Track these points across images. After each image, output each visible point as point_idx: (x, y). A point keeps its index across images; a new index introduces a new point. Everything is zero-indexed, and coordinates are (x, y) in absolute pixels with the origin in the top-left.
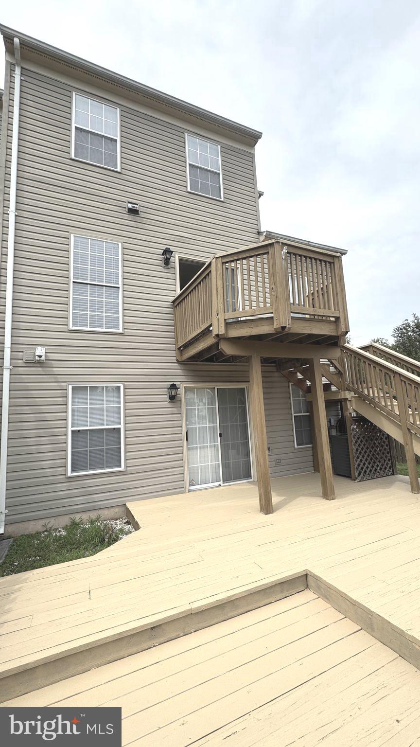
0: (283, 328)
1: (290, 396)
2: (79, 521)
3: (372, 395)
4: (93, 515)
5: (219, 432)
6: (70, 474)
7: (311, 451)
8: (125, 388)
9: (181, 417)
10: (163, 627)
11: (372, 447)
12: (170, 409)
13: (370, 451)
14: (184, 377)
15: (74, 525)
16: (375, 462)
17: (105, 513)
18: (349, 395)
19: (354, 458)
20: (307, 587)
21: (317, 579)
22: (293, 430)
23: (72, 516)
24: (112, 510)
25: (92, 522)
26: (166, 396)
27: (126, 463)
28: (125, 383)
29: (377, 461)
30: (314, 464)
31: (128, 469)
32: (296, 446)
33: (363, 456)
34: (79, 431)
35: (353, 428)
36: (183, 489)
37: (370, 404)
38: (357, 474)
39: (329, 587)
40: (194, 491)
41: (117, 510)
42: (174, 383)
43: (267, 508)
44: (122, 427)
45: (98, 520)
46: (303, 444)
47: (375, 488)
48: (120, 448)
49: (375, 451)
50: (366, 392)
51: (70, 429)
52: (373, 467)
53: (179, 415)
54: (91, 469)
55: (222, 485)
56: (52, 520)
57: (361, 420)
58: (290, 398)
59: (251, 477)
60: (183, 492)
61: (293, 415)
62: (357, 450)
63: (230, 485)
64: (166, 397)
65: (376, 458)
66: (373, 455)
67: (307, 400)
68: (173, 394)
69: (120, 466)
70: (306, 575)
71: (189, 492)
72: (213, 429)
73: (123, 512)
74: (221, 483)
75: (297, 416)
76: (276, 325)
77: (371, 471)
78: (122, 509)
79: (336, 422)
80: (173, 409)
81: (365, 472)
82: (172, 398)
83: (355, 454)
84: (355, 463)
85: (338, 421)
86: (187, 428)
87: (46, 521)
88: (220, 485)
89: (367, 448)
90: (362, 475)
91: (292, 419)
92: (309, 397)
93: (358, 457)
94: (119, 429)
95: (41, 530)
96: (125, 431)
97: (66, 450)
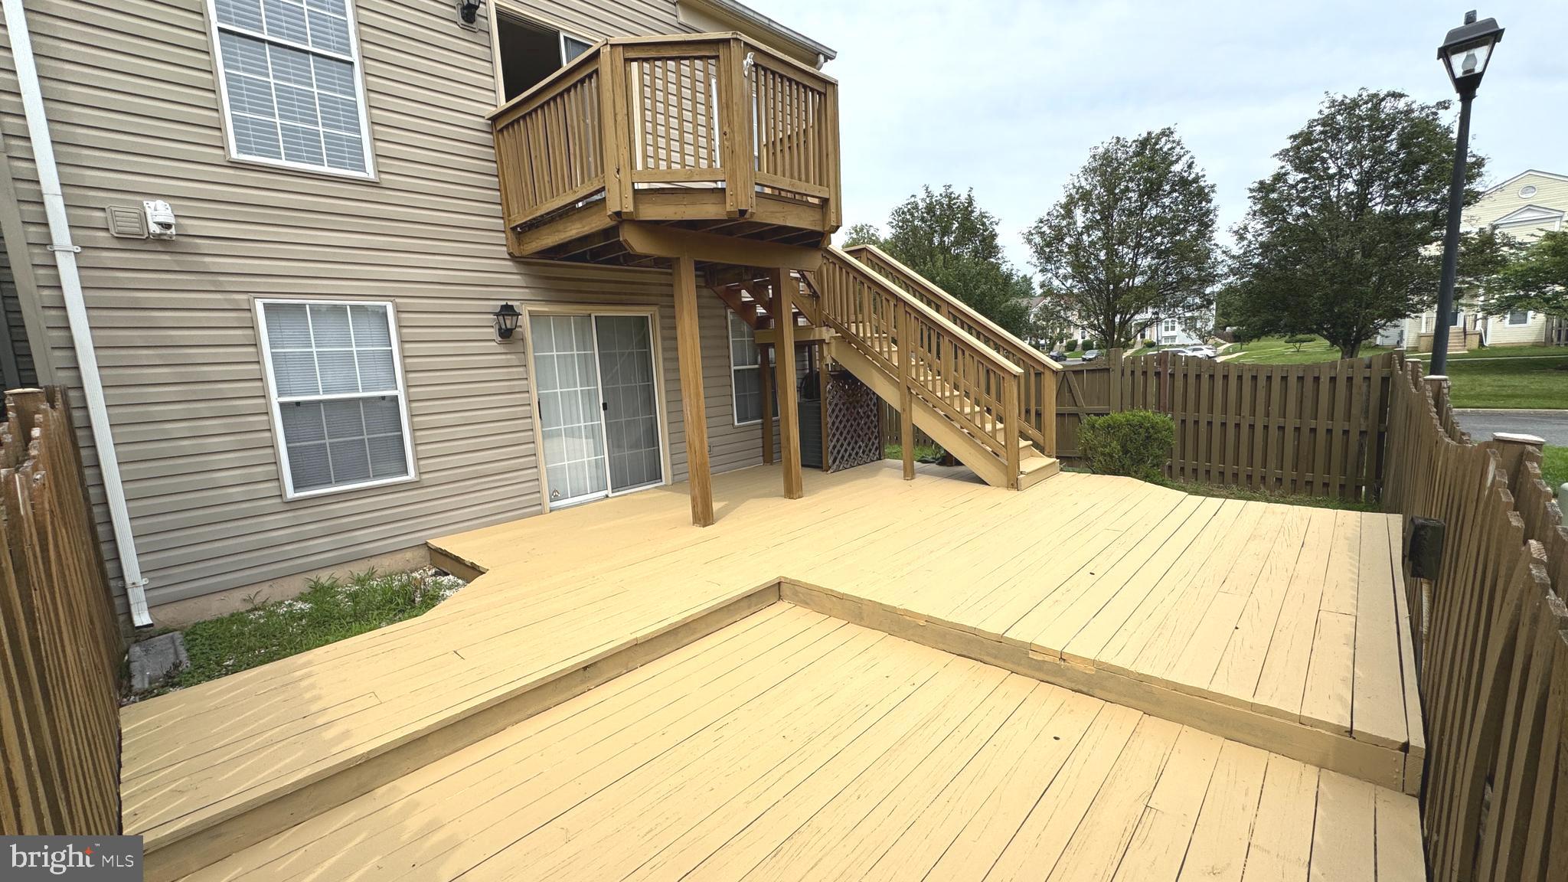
0: (743, 213)
1: (728, 333)
2: (329, 582)
3: (862, 335)
4: (360, 569)
5: (601, 402)
6: (291, 493)
7: (760, 431)
8: (398, 311)
9: (527, 372)
10: (599, 665)
11: (855, 420)
12: (503, 357)
13: (852, 426)
14: (527, 290)
15: (319, 593)
16: (856, 443)
17: (384, 565)
18: (827, 334)
19: (828, 436)
20: (780, 598)
21: (794, 584)
22: (731, 395)
23: (313, 576)
24: (399, 556)
25: (360, 581)
26: (492, 330)
27: (417, 467)
28: (398, 300)
29: (859, 440)
30: (763, 452)
31: (424, 477)
32: (736, 423)
33: (841, 434)
34: (298, 404)
35: (827, 387)
36: (539, 508)
37: (858, 349)
38: (830, 461)
39: (811, 589)
40: (559, 509)
41: (408, 555)
42: (510, 303)
43: (704, 517)
44: (400, 392)
45: (371, 575)
46: (746, 419)
47: (856, 479)
48: (401, 438)
49: (859, 424)
50: (854, 330)
51: (275, 401)
52: (853, 449)
53: (521, 369)
54: (338, 482)
55: (610, 495)
56: (266, 586)
57: (844, 377)
58: (728, 337)
59: (661, 478)
60: (541, 513)
61: (733, 368)
62: (833, 423)
63: (625, 495)
64: (493, 333)
65: (859, 436)
66: (855, 431)
67: (757, 342)
68: (509, 326)
69: (406, 472)
70: (779, 583)
71: (551, 511)
72: (589, 396)
73: (421, 557)
74: (609, 492)
75: (739, 371)
76: (730, 206)
77: (850, 455)
78: (423, 552)
79: (800, 381)
80: (509, 357)
81: (843, 457)
82: (506, 334)
83: (829, 431)
84: (829, 444)
85: (803, 379)
86: (539, 395)
87: (252, 591)
88: (607, 496)
89: (848, 421)
90: (837, 462)
91: (730, 376)
92: (763, 337)
93: (834, 435)
94: (395, 399)
95: (243, 608)
96: (410, 401)
97: (273, 446)
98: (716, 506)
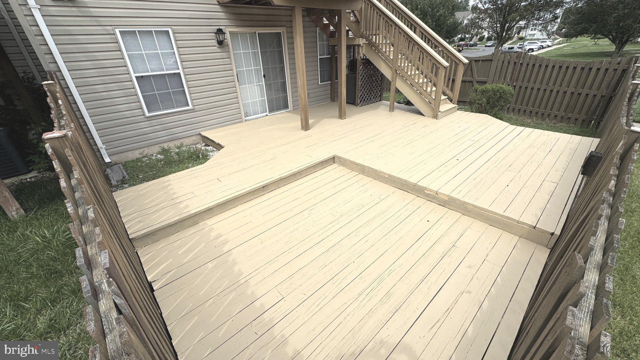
1: (317, 40)
2: (168, 148)
3: (377, 42)
4: (178, 143)
5: (263, 74)
6: (147, 114)
7: (330, 87)
8: (174, 33)
9: (231, 61)
10: (268, 186)
11: (371, 83)
12: (220, 54)
13: (369, 86)
14: (227, 21)
15: (164, 151)
16: (371, 94)
17: (186, 141)
18: (362, 41)
19: (359, 90)
20: (334, 162)
21: (340, 158)
22: (318, 70)
23: (162, 145)
24: (191, 138)
25: (178, 148)
26: (214, 41)
27: (192, 103)
28: (172, 27)
29: (372, 92)
30: (331, 96)
31: (196, 107)
32: (320, 83)
33: (365, 90)
34: (142, 77)
35: (360, 68)
36: (241, 120)
37: (375, 50)
38: (359, 102)
39: (346, 160)
40: (248, 120)
41: (194, 138)
42: (220, 27)
43: (306, 126)
44: (181, 71)
45: (182, 145)
46: (324, 81)
47: (369, 110)
48: (184, 91)
49: (373, 85)
50: (374, 40)
51: (133, 76)
52: (369, 96)
53: (228, 60)
54: (164, 109)
55: (268, 115)
56: (146, 149)
57: (367, 63)
58: (317, 42)
59: (288, 107)
60: (241, 122)
61: (319, 57)
62: (361, 85)
63: (274, 115)
64: (214, 42)
65: (372, 90)
66: (371, 88)
67: (330, 44)
68: (221, 39)
69: (188, 105)
70: (334, 157)
71: (245, 121)
72: (257, 71)
73: (199, 139)
74: (268, 113)
75: (321, 58)
77: (368, 99)
78: (199, 137)
79: (348, 63)
80: (223, 54)
81: (364, 100)
82: (221, 43)
83: (359, 88)
84: (359, 94)
85: (350, 62)
86: (236, 71)
87: (142, 150)
88: (267, 115)
89: (368, 83)
90: (362, 102)
91: (317, 61)
92: (333, 42)
93: (361, 90)
94: (179, 74)
95: (140, 156)
96: (185, 75)
97: (137, 95)
98: (311, 121)
